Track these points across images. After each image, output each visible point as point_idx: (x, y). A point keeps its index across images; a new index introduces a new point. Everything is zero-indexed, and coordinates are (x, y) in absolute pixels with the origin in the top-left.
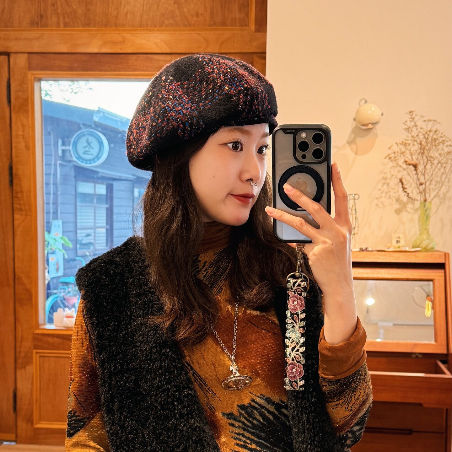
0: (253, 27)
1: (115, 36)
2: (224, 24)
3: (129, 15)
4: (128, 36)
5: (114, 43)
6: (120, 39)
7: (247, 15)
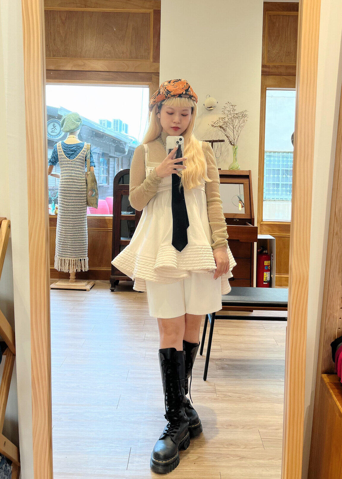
0: (152, 60)
1: (80, 62)
2: (137, 58)
3: (87, 52)
4: (86, 62)
5: (79, 66)
6: (83, 64)
7: (149, 53)
